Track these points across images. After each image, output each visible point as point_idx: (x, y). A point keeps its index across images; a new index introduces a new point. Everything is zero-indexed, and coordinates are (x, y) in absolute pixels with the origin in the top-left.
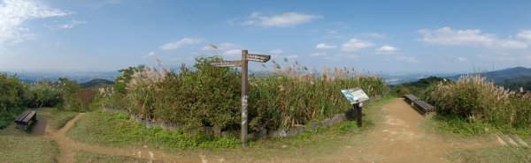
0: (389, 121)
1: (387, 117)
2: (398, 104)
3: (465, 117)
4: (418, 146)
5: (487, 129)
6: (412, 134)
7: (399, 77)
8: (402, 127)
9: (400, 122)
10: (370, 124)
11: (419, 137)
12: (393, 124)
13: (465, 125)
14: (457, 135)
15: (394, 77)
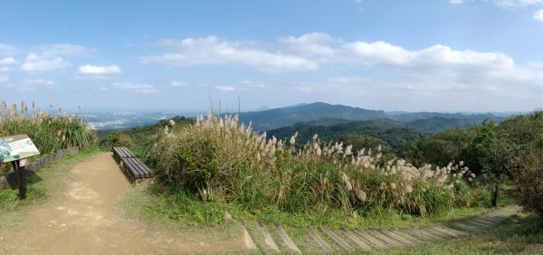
0: (76, 191)
1: (75, 184)
2: (102, 163)
3: (196, 191)
4: (99, 240)
5: (228, 216)
6: (99, 217)
7: (127, 117)
8: (90, 203)
9: (92, 195)
10: (41, 195)
11: (110, 223)
12: (78, 198)
13: (194, 205)
14: (172, 224)
15: (121, 117)
